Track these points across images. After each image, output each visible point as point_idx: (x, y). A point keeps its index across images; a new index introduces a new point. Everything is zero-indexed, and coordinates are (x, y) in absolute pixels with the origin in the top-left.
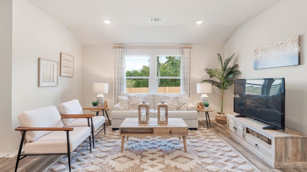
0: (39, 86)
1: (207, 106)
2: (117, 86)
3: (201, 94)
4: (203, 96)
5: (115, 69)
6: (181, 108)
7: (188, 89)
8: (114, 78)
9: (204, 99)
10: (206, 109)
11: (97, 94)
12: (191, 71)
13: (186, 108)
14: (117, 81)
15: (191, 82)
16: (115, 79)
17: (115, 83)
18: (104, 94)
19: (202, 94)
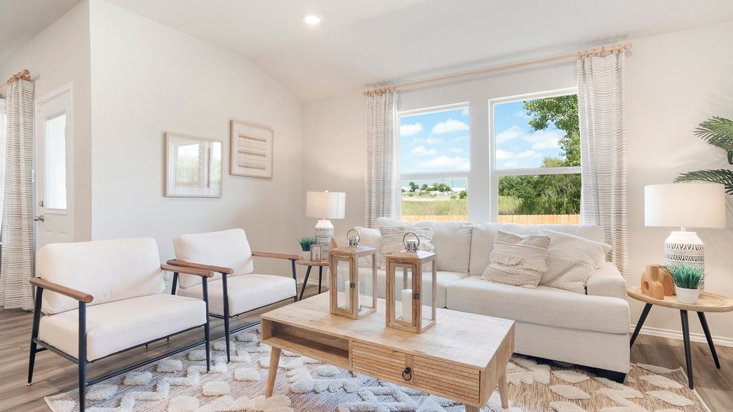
0: (165, 194)
1: (691, 282)
2: (374, 200)
3: (665, 231)
4: (675, 238)
5: (370, 153)
6: (561, 281)
7: (613, 211)
8: (366, 179)
9: (678, 252)
10: (684, 296)
11: (316, 220)
12: (624, 139)
13: (580, 285)
14: (374, 187)
15: (624, 182)
16: (370, 183)
17: (370, 192)
18: (334, 221)
19: (672, 232)
